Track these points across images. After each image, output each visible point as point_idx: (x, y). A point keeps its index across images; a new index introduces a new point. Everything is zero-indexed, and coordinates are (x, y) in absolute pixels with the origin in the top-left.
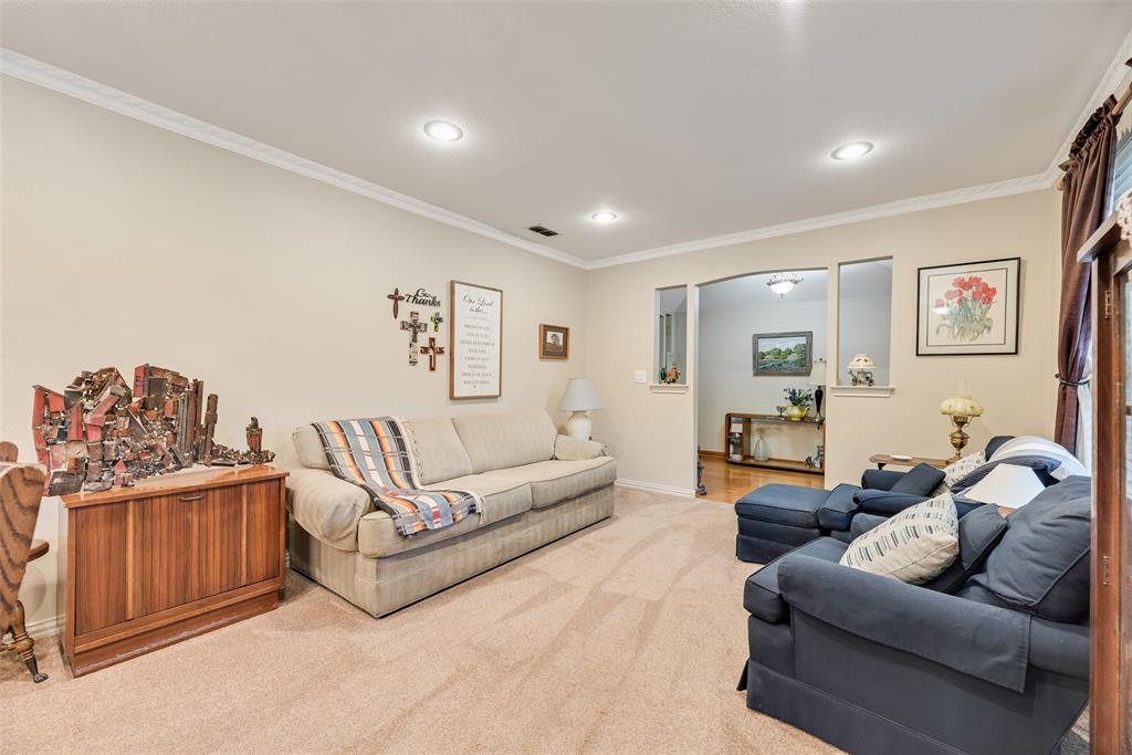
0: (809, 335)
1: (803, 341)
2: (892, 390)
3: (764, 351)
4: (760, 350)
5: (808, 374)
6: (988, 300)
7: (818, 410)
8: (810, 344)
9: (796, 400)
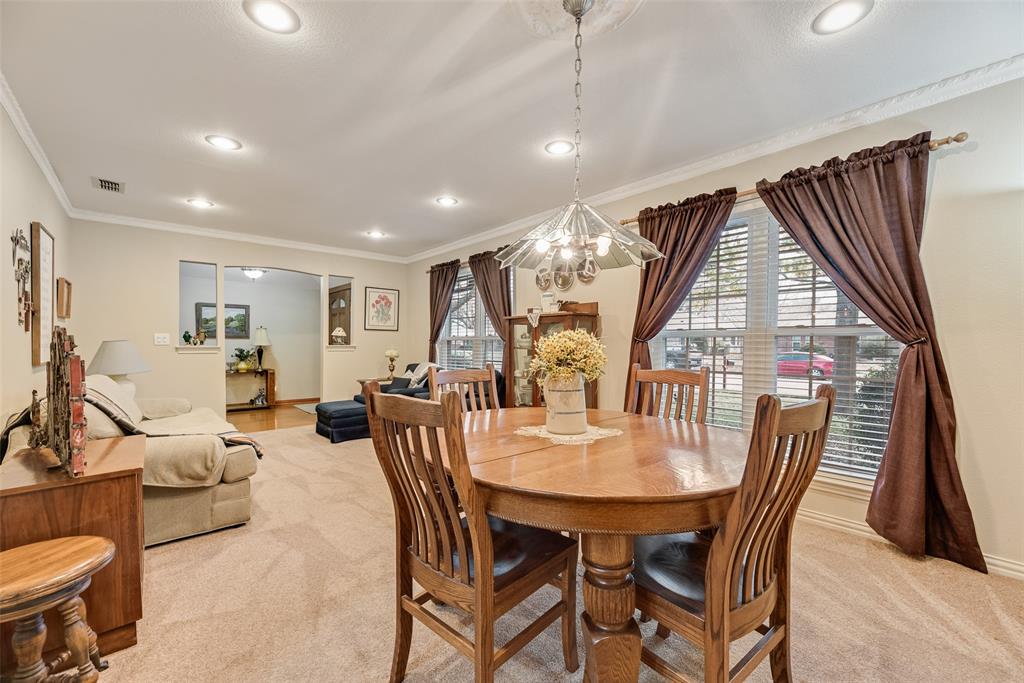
0: (247, 308)
1: (243, 312)
2: (355, 347)
3: (208, 317)
4: (203, 317)
5: (247, 337)
6: (389, 306)
7: (260, 363)
8: (247, 315)
9: (242, 356)
